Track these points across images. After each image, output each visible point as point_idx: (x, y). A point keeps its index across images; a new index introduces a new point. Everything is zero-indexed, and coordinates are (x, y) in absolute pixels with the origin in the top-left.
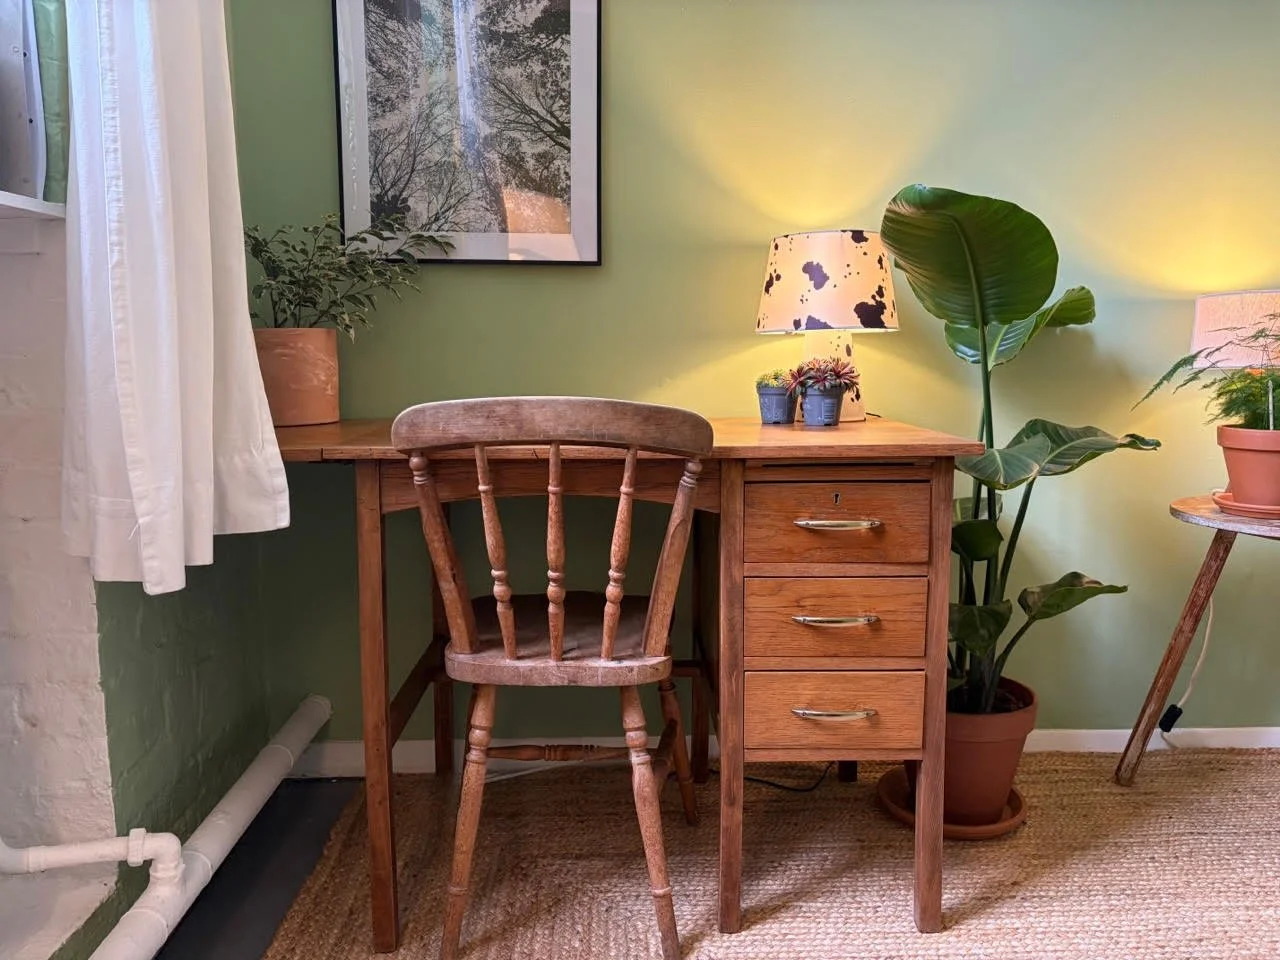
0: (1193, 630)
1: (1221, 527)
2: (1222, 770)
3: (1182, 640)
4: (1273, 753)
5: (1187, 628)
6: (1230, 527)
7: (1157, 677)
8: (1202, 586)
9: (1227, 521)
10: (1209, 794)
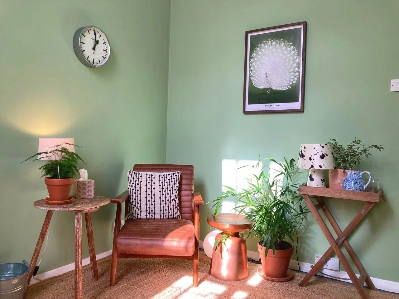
0: (42, 242)
1: (49, 210)
2: (52, 284)
3: (39, 246)
4: (66, 274)
5: (40, 242)
6: (51, 209)
7: (32, 260)
8: (44, 228)
9: (51, 207)
10: (49, 293)
